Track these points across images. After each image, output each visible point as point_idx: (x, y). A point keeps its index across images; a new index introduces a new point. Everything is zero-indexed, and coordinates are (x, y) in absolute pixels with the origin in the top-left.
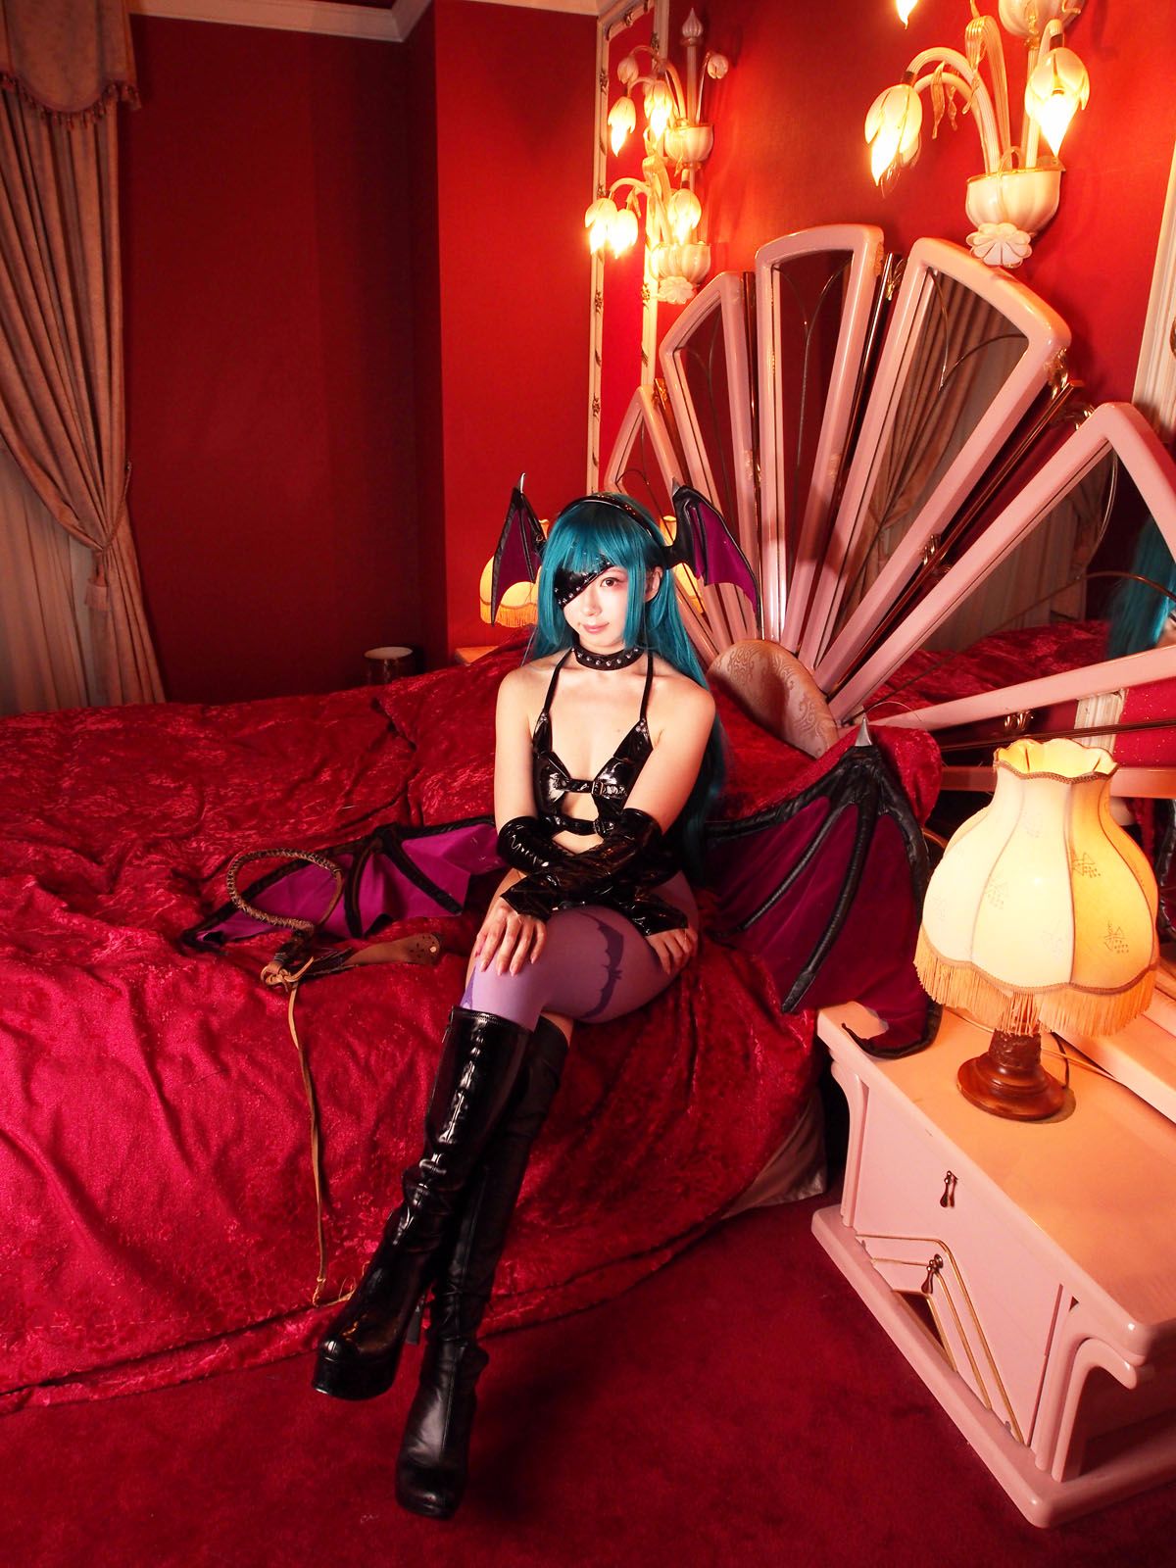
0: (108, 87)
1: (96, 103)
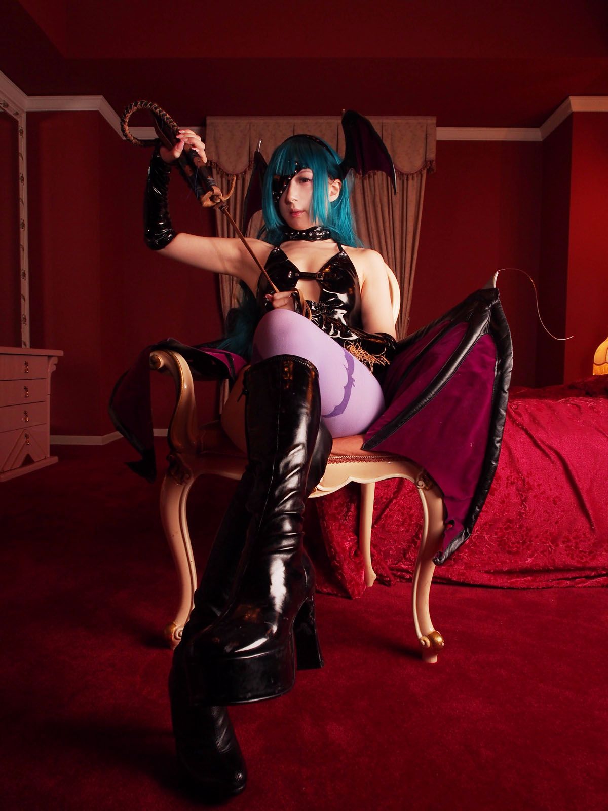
0: (427, 163)
1: (421, 169)
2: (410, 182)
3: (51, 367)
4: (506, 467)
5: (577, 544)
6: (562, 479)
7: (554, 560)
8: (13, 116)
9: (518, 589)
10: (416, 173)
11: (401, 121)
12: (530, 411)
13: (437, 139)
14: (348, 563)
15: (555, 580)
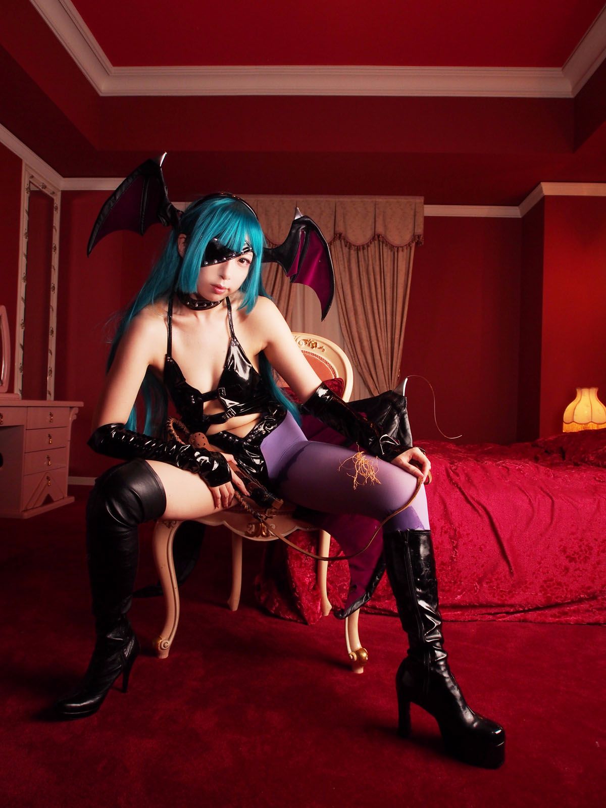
0: (415, 237)
1: (409, 243)
2: (400, 253)
3: (72, 417)
4: (442, 519)
5: (498, 584)
6: (488, 529)
7: (478, 597)
8: (51, 195)
9: (448, 621)
10: (406, 245)
11: (393, 200)
12: (466, 472)
13: (425, 215)
14: (306, 595)
15: (480, 615)
